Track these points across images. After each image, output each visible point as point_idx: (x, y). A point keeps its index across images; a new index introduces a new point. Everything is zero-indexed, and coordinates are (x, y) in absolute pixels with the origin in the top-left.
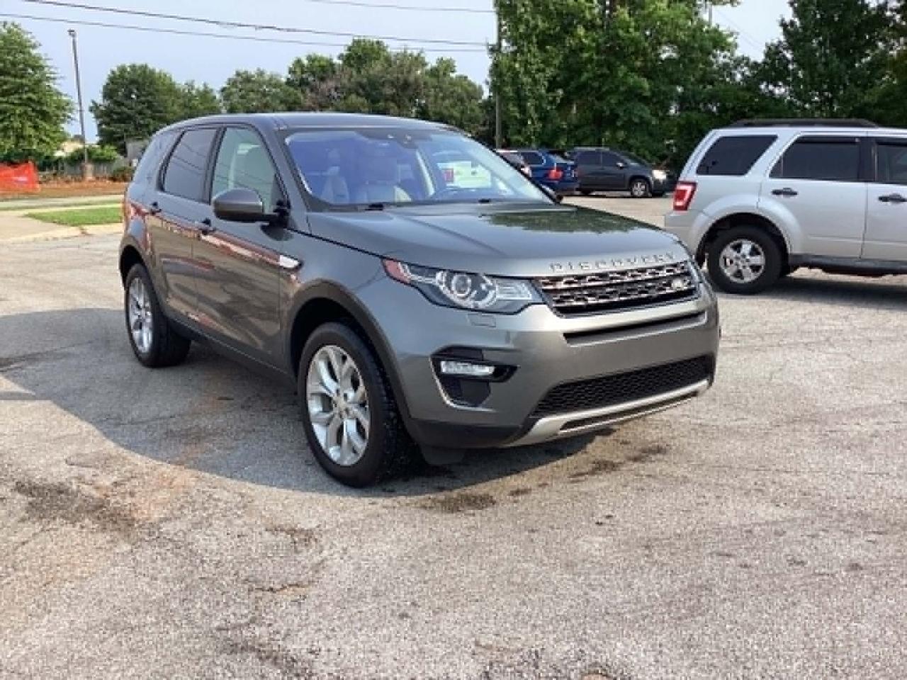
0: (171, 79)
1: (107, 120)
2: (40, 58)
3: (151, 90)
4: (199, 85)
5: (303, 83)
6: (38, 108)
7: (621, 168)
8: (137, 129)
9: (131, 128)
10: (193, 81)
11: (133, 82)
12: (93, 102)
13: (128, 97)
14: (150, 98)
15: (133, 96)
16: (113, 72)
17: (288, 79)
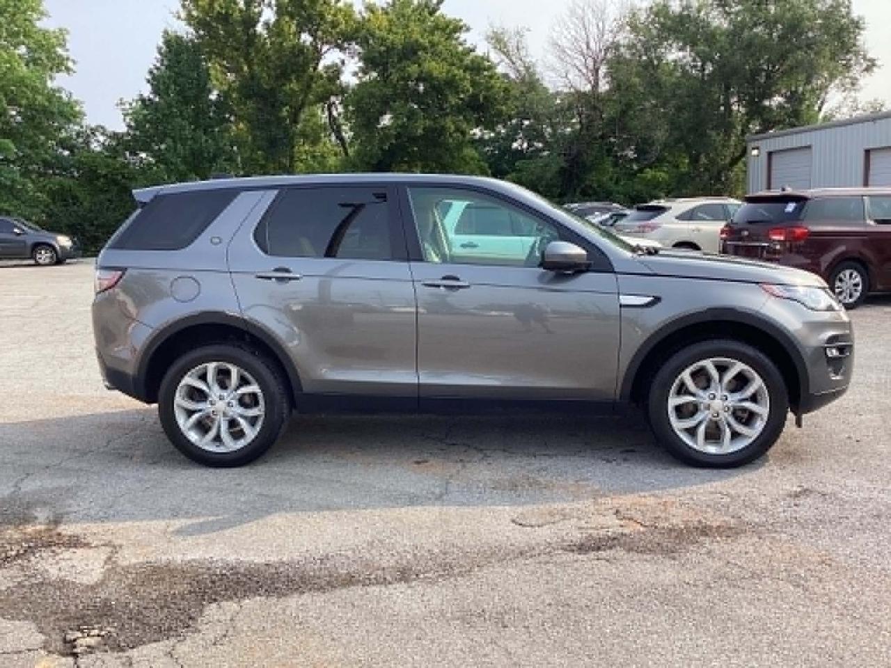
7: (19, 234)
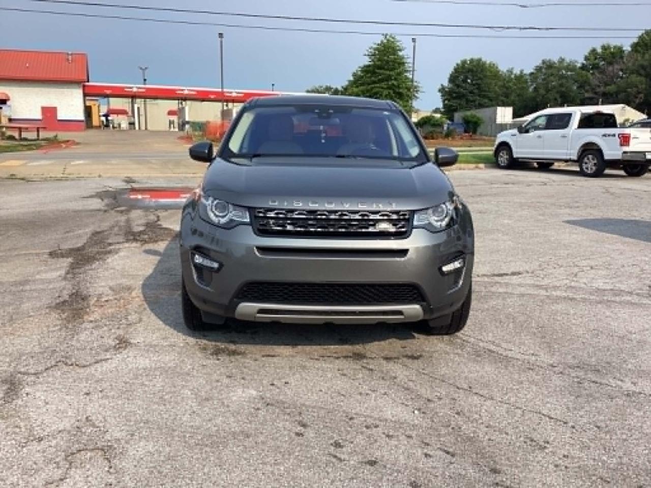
0: (497, 68)
1: (449, 97)
2: (403, 58)
3: (481, 76)
4: (517, 71)
5: (595, 67)
6: (397, 91)
8: (467, 103)
9: (463, 102)
10: (512, 69)
11: (470, 70)
12: (442, 85)
13: (465, 81)
14: (479, 82)
15: (469, 81)
16: (457, 65)
17: (583, 64)
